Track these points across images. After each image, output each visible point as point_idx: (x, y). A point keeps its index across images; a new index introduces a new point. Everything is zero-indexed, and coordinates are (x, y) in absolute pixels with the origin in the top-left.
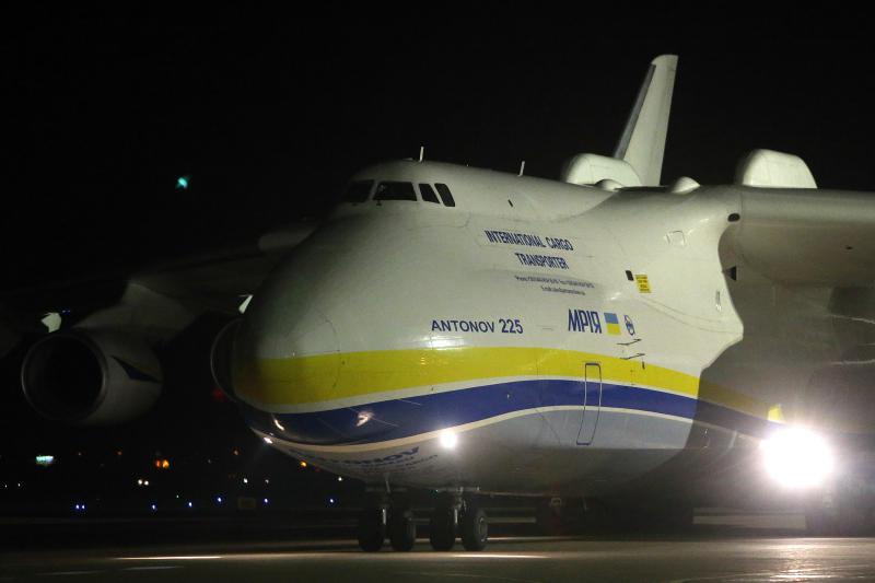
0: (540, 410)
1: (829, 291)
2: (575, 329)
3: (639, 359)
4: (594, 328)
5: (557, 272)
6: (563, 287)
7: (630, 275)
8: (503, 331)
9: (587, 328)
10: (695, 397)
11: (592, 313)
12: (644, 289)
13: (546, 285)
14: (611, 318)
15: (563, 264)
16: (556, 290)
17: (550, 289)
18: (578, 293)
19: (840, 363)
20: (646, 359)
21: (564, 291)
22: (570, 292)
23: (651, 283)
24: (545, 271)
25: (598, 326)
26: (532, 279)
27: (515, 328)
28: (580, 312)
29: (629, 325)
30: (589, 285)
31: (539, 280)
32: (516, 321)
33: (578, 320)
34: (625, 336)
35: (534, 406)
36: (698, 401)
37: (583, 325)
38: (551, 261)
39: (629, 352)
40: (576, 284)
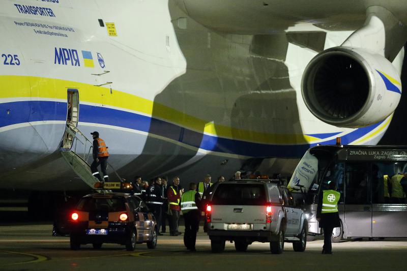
0: (33, 123)
1: (250, 38)
2: (59, 63)
3: (108, 86)
4: (74, 62)
5: (45, 19)
6: (51, 31)
7: (101, 23)
8: (5, 63)
9: (69, 62)
10: (150, 116)
11: (73, 51)
12: (112, 33)
13: (37, 29)
14: (87, 55)
15: (51, 13)
16: (45, 33)
17: (40, 32)
18: (62, 35)
19: (258, 92)
20: (112, 86)
21: (52, 34)
22: (56, 34)
23: (117, 29)
24: (37, 18)
25: (77, 61)
26: (28, 24)
27: (14, 61)
28: (63, 49)
29: (101, 60)
30: (71, 30)
31: (32, 25)
32: (15, 56)
33: (62, 56)
34: (98, 69)
35: (28, 121)
36: (153, 119)
37: (66, 59)
38: (42, 11)
39: (101, 80)
40: (60, 29)
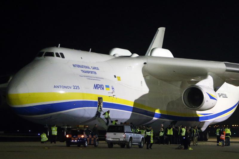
0: (84, 108)
2: (95, 89)
4: (102, 89)
5: (93, 75)
6: (94, 78)
7: (115, 77)
9: (99, 89)
10: (132, 106)
11: (102, 85)
12: (119, 80)
13: (89, 78)
14: (107, 87)
15: (95, 73)
16: (91, 79)
17: (89, 79)
18: (98, 80)
21: (94, 79)
22: (96, 80)
23: (121, 79)
24: (90, 74)
25: (103, 88)
26: (85, 76)
27: (77, 88)
28: (98, 84)
29: (113, 88)
30: (102, 78)
31: (87, 77)
32: (78, 86)
34: (111, 91)
35: (82, 107)
37: (98, 88)
38: (92, 72)
39: (111, 95)
40: (98, 78)
